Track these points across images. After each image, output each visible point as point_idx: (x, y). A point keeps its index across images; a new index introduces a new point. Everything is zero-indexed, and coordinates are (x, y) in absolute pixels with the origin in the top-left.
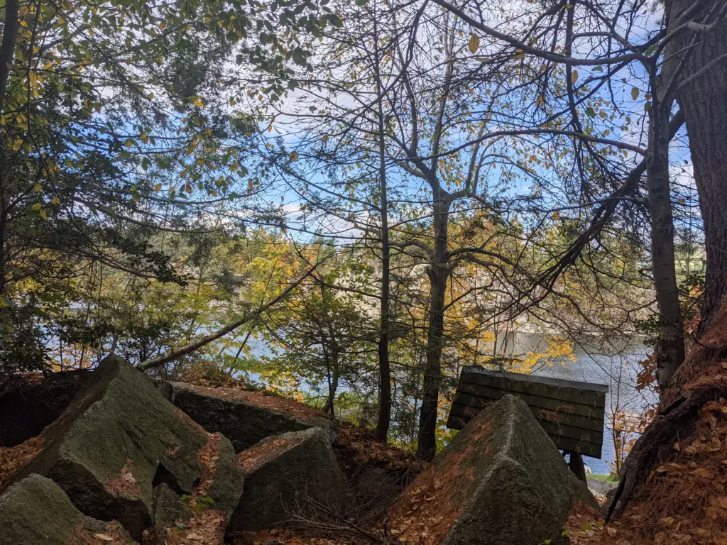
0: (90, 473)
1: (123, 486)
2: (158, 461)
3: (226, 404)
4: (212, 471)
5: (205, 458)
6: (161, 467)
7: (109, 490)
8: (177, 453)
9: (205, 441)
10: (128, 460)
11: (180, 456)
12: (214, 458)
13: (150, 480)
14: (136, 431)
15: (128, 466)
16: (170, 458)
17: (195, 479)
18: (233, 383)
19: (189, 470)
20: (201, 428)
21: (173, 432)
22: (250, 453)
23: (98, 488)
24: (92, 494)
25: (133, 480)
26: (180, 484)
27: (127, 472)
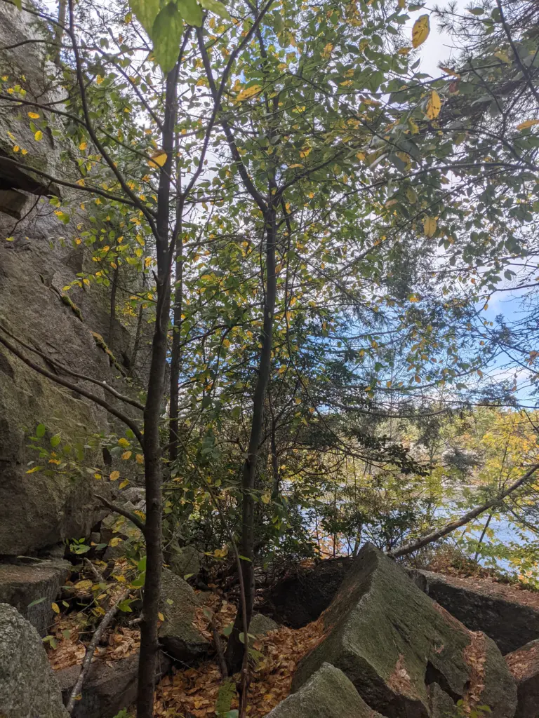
0: (371, 667)
1: (401, 682)
2: (426, 659)
3: (482, 598)
4: (480, 674)
5: (472, 659)
6: (430, 665)
7: (390, 686)
8: (443, 651)
9: (469, 640)
10: (400, 655)
11: (446, 654)
12: (481, 660)
13: (422, 678)
14: (402, 625)
15: (401, 662)
16: (437, 655)
17: (465, 681)
18: (483, 574)
19: (457, 671)
20: (461, 624)
21: (436, 627)
22: (517, 657)
23: (380, 683)
24: (374, 688)
25: (408, 677)
26: (451, 685)
27: (401, 668)
